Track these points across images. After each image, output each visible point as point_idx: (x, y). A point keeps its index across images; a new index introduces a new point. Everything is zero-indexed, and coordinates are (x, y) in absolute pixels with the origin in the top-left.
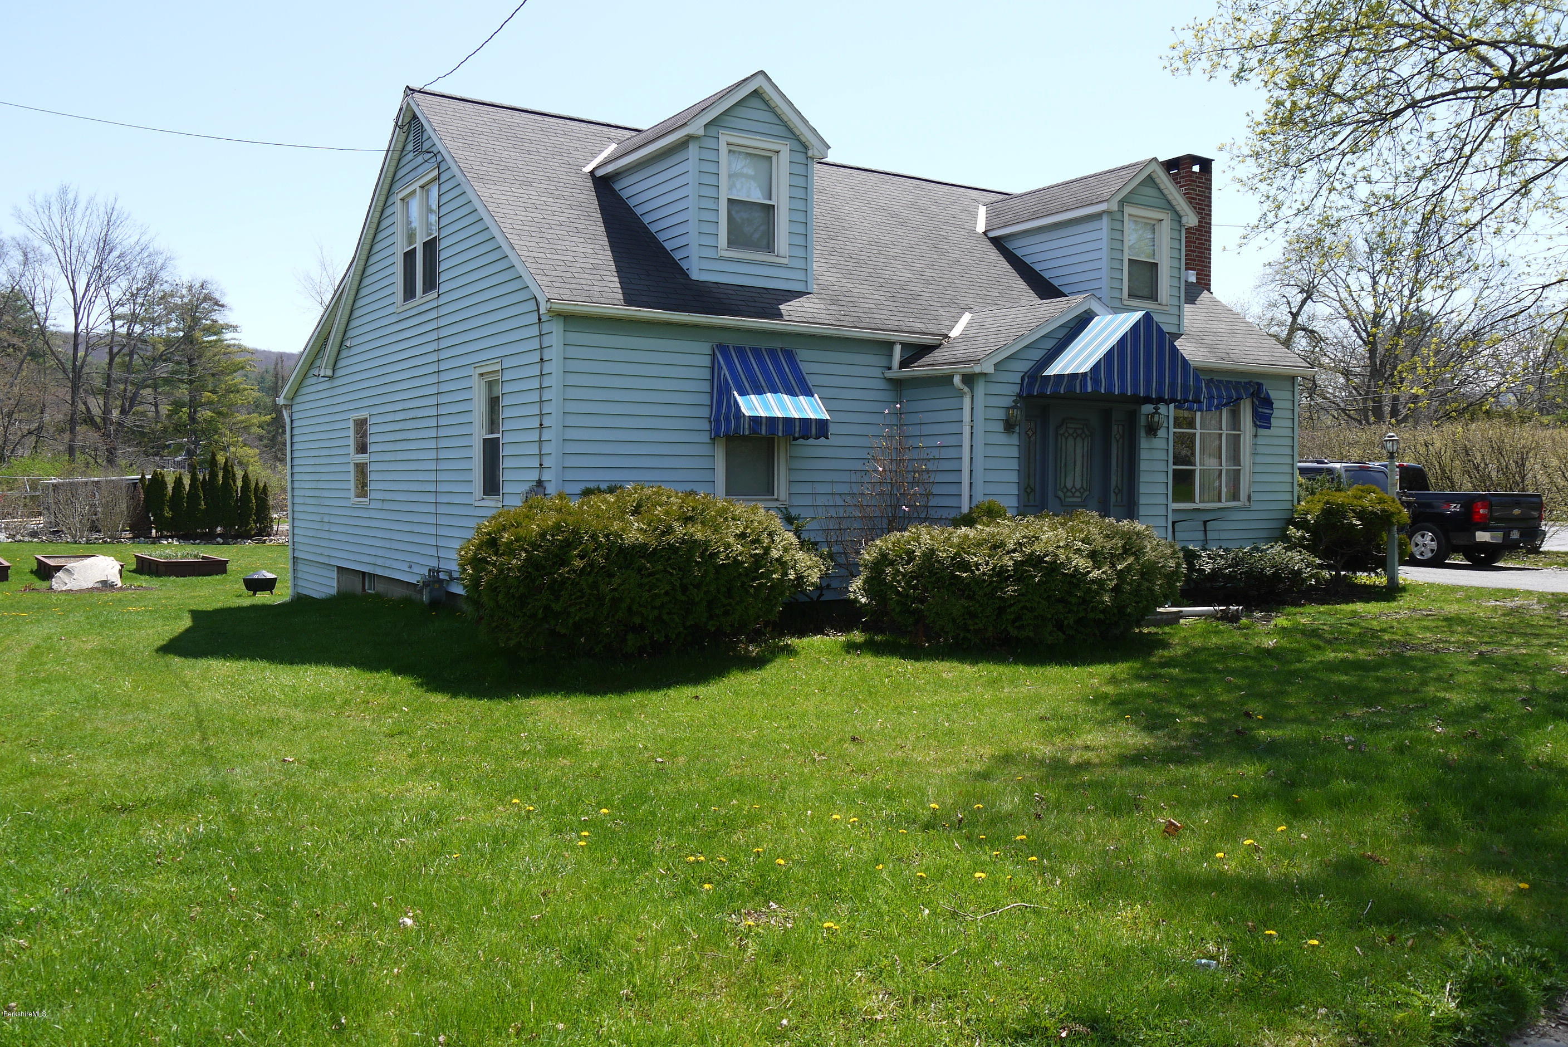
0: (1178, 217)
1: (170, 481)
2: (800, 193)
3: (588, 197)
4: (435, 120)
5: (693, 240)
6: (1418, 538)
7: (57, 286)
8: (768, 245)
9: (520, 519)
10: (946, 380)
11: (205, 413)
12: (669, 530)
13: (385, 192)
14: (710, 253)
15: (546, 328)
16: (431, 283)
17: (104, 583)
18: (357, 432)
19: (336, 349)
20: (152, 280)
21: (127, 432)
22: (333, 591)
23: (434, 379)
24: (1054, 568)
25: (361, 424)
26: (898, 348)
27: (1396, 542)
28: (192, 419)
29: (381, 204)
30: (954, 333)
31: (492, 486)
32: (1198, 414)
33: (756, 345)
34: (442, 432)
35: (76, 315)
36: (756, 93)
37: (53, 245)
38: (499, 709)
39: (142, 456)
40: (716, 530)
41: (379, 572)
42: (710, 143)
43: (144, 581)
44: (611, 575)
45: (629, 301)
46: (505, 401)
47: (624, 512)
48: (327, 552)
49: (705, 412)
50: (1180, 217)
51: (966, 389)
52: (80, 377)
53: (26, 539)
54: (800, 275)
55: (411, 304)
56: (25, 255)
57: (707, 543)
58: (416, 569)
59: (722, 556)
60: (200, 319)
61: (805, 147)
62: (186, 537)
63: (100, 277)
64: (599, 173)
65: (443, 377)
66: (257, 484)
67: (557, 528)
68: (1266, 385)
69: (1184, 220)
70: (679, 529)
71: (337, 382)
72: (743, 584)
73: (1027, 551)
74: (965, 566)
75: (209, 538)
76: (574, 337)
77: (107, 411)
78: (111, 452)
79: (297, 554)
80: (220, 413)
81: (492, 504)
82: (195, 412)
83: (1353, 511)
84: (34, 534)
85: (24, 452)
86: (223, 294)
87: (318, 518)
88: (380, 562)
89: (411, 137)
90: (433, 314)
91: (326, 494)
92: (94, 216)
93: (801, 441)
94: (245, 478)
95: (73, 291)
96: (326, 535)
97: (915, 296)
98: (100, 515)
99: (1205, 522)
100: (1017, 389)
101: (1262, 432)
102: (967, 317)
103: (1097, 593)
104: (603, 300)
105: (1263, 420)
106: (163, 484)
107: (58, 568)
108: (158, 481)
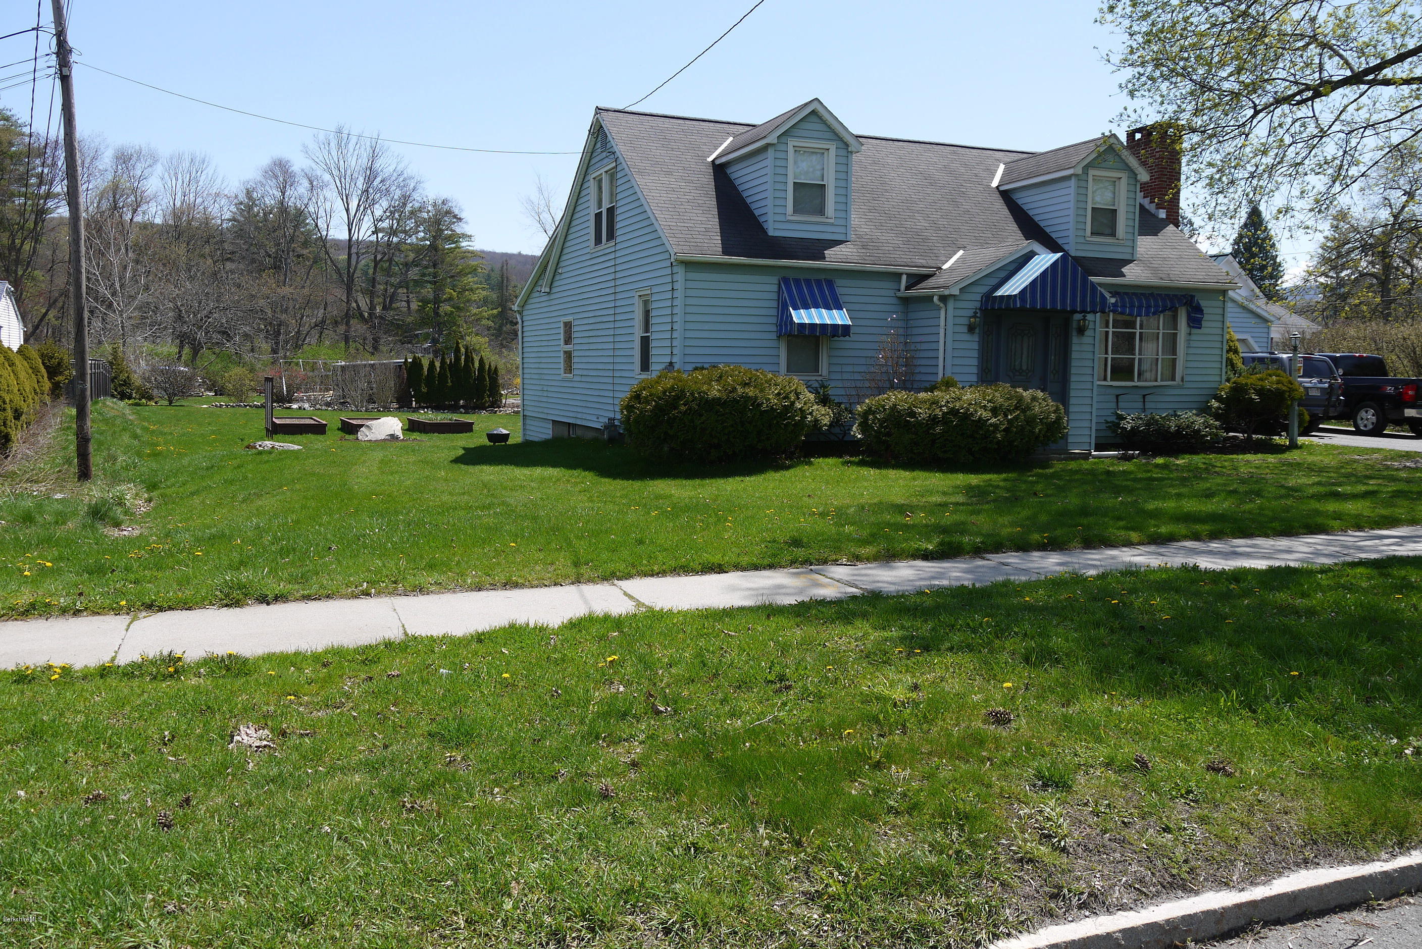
0: (1133, 174)
1: (425, 363)
2: (843, 176)
3: (707, 180)
4: (614, 130)
5: (770, 210)
6: (1363, 414)
7: (335, 207)
8: (821, 210)
9: (653, 383)
10: (929, 298)
11: (446, 308)
12: (734, 390)
13: (583, 173)
14: (782, 218)
15: (675, 269)
16: (611, 236)
17: (392, 436)
18: (565, 332)
19: (552, 275)
20: (405, 199)
21: (387, 325)
22: (550, 437)
23: (612, 297)
24: (967, 416)
25: (568, 326)
26: (904, 277)
27: (1296, 413)
28: (437, 314)
29: (581, 180)
30: (945, 267)
31: (645, 365)
32: (1138, 319)
33: (807, 277)
34: (618, 332)
35: (350, 231)
36: (814, 112)
37: (332, 174)
38: (637, 484)
39: (398, 345)
40: (762, 391)
41: (579, 422)
42: (782, 147)
43: (416, 435)
44: (701, 415)
45: (725, 252)
46: (652, 314)
47: (711, 380)
48: (546, 411)
49: (774, 320)
50: (1136, 175)
51: (942, 305)
52: (353, 280)
53: (324, 407)
54: (843, 230)
55: (599, 248)
56: (311, 183)
57: (756, 398)
58: (601, 420)
59: (765, 406)
60: (443, 230)
61: (847, 145)
62: (438, 408)
63: (367, 200)
64: (718, 162)
65: (619, 296)
66: (490, 366)
67: (672, 388)
68: (1197, 296)
69: (1139, 177)
70: (740, 390)
71: (553, 297)
72: (778, 422)
73: (951, 405)
74: (913, 414)
75: (454, 409)
76: (692, 275)
77: (372, 308)
78: (376, 340)
79: (526, 413)
80: (458, 309)
81: (645, 377)
82: (438, 308)
83: (1254, 389)
84: (328, 404)
85: (313, 339)
86: (461, 210)
87: (539, 388)
88: (579, 416)
89: (599, 139)
90: (612, 256)
91: (545, 371)
92: (362, 149)
93: (842, 338)
94: (481, 361)
95: (347, 210)
96: (545, 399)
97: (925, 240)
98: (375, 390)
99: (1144, 396)
100: (978, 305)
101: (1194, 331)
102: (961, 252)
103: (994, 432)
104: (709, 252)
105: (1195, 321)
106: (420, 366)
107: (362, 426)
108: (417, 363)
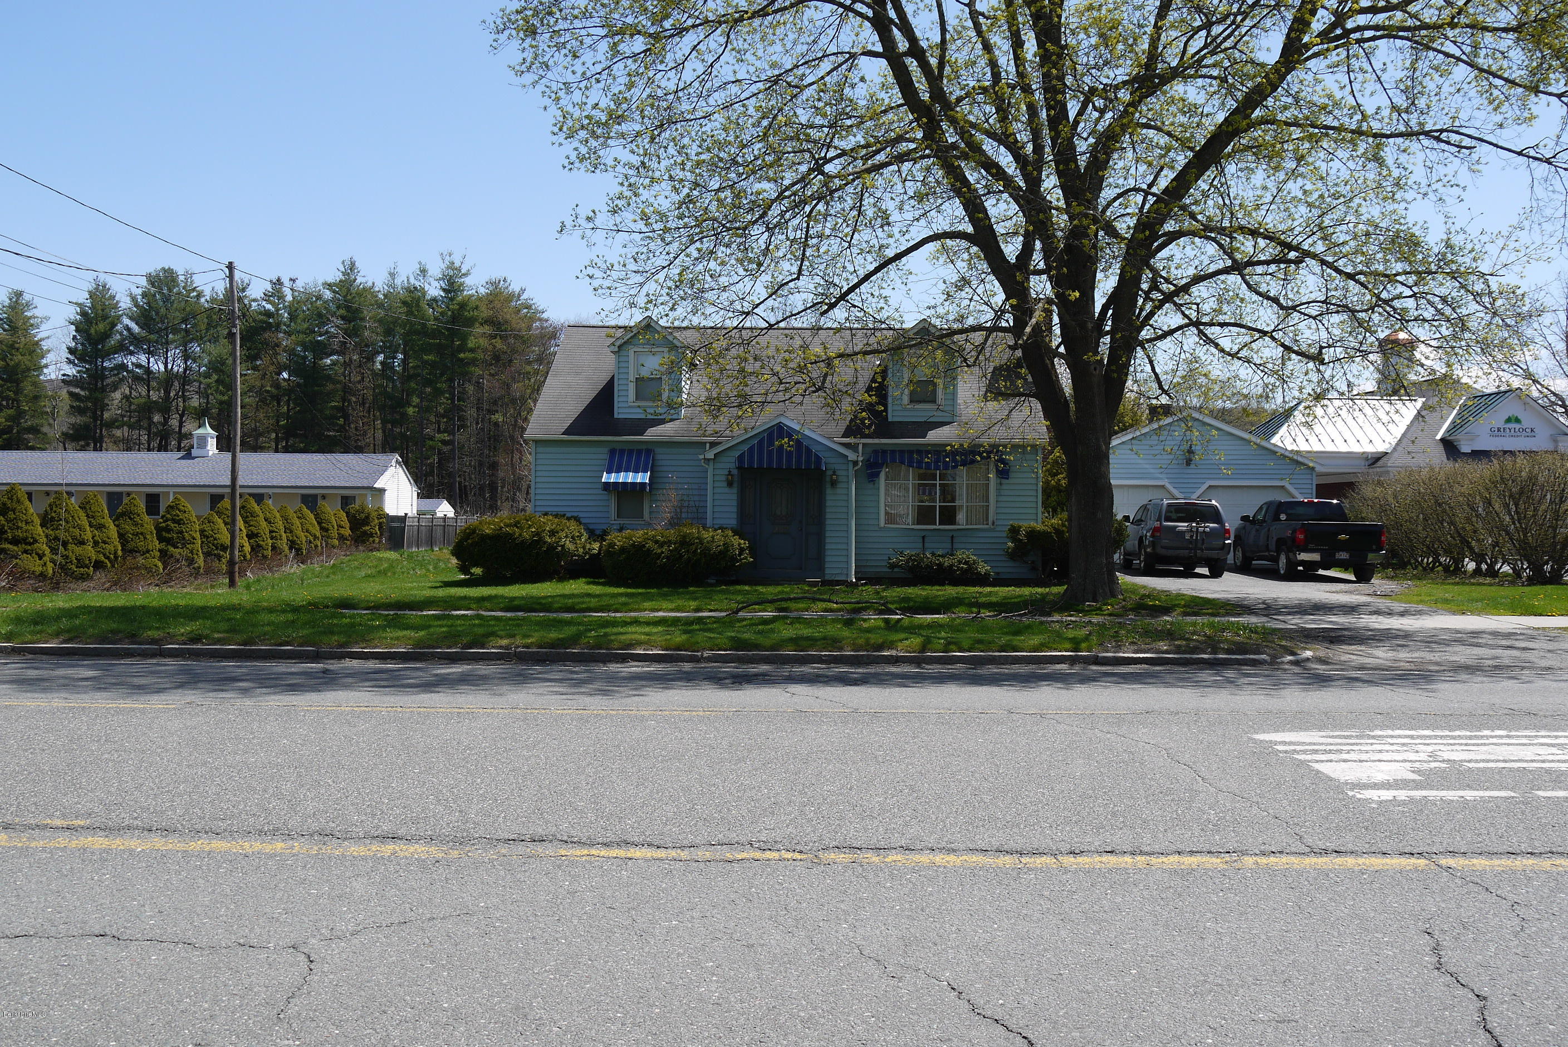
5: (616, 399)
14: (624, 405)
26: (708, 445)
32: (938, 472)
33: (631, 447)
36: (649, 326)
42: (625, 353)
61: (677, 347)
68: (1004, 451)
76: (542, 450)
99: (952, 537)
100: (733, 466)
101: (1004, 481)
104: (552, 433)
105: (1003, 474)
